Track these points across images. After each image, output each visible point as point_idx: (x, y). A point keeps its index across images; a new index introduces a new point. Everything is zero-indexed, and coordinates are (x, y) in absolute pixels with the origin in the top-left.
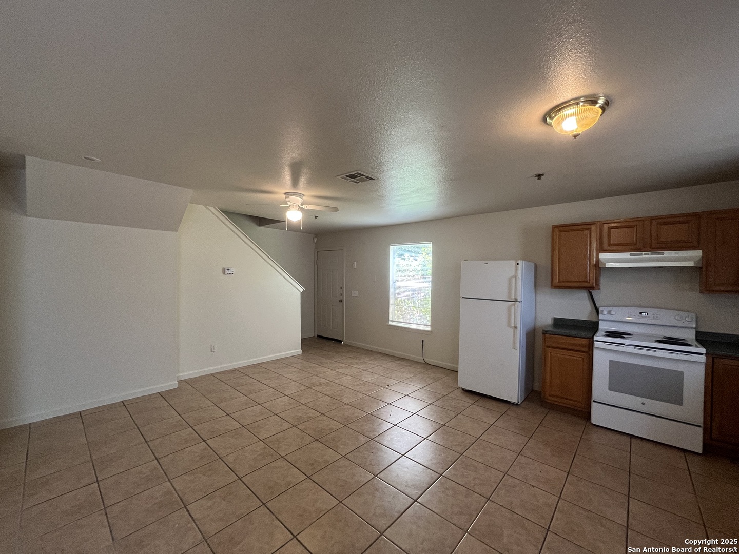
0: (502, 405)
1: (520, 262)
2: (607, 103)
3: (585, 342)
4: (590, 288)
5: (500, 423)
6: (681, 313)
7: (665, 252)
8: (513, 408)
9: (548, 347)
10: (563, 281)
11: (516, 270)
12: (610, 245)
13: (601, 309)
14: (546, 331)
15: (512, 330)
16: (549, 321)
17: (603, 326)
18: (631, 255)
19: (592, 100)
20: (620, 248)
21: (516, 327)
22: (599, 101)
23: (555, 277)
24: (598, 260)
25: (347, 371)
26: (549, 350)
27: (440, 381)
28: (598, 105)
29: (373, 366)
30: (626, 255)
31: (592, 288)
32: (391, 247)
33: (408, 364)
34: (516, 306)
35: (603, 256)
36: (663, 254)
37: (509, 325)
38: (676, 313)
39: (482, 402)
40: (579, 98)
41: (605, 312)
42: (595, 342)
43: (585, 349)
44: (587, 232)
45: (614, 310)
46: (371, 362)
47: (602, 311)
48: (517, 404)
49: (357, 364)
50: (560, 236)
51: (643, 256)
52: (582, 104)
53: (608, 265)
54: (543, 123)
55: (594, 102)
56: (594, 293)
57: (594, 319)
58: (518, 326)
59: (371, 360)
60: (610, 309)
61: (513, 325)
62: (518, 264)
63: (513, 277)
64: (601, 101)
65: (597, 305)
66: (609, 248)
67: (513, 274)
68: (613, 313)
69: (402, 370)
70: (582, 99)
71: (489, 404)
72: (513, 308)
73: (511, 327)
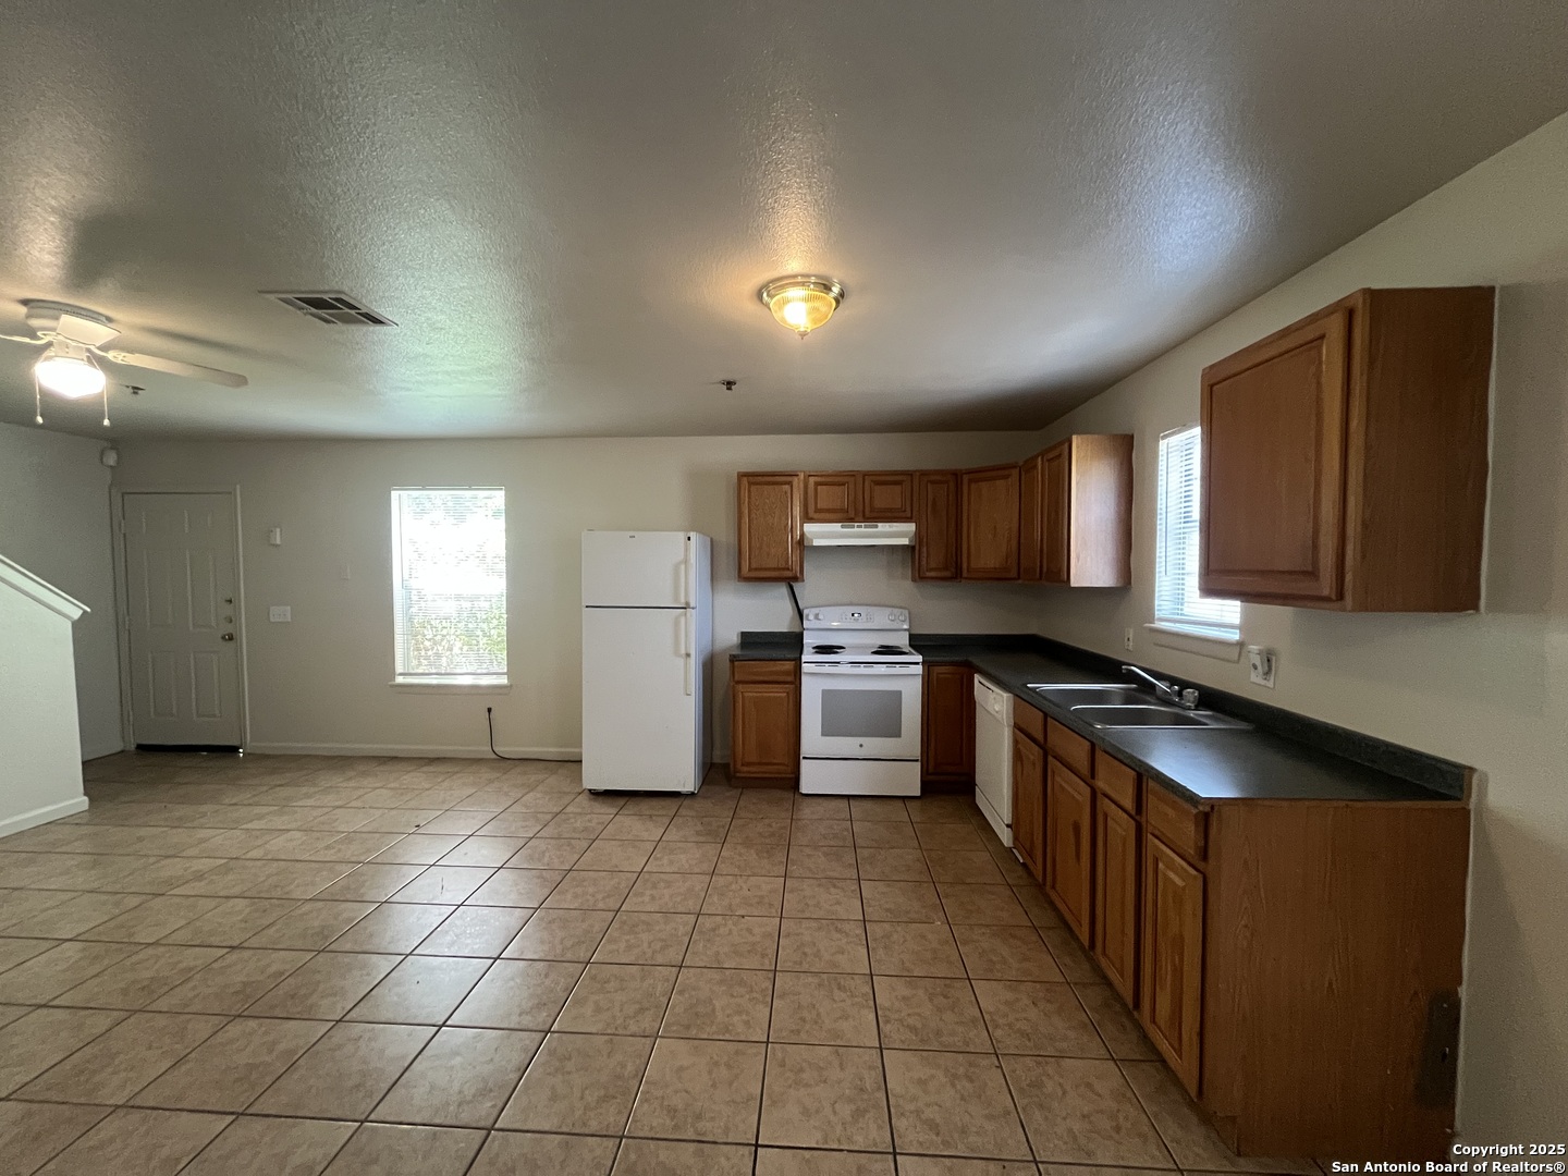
0: (668, 802)
1: (693, 535)
2: (842, 295)
3: (789, 666)
4: (789, 579)
5: (673, 834)
6: (896, 610)
7: (879, 524)
8: (687, 802)
9: (738, 682)
10: (756, 569)
11: (687, 550)
12: (817, 511)
13: (805, 612)
14: (734, 656)
15: (681, 662)
16: (735, 639)
17: (809, 640)
18: (842, 527)
19: (824, 285)
20: (827, 516)
21: (688, 655)
22: (833, 288)
23: (743, 563)
24: (802, 535)
25: (279, 822)
26: (740, 687)
27: (540, 788)
28: (832, 295)
29: (361, 792)
30: (836, 527)
31: (795, 579)
32: (395, 494)
33: (456, 769)
34: (688, 615)
35: (809, 528)
36: (877, 527)
37: (676, 653)
38: (888, 610)
39: (633, 807)
40: (808, 276)
41: (811, 617)
42: (804, 665)
43: (790, 679)
44: (787, 487)
45: (823, 612)
46: (352, 784)
47: (808, 615)
48: (693, 794)
49: (308, 796)
50: (749, 491)
51: (856, 529)
52: (812, 286)
53: (816, 543)
54: (755, 299)
55: (827, 288)
56: (797, 587)
57: (797, 630)
58: (693, 653)
59: (350, 779)
60: (816, 610)
61: (683, 652)
62: (689, 539)
63: (680, 563)
64: (836, 290)
65: (801, 607)
66: (816, 516)
67: (681, 557)
68: (821, 617)
69: (446, 784)
70: (813, 279)
71: (646, 806)
72: (683, 620)
73: (681, 656)
